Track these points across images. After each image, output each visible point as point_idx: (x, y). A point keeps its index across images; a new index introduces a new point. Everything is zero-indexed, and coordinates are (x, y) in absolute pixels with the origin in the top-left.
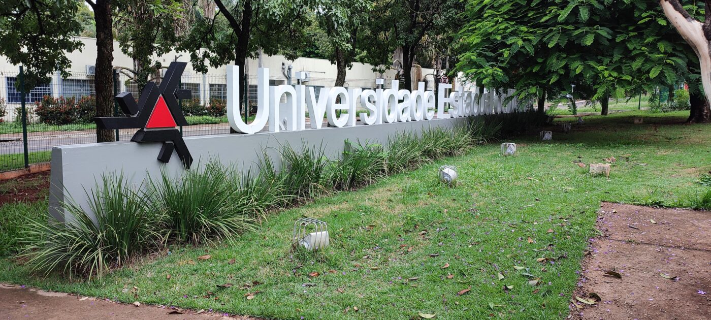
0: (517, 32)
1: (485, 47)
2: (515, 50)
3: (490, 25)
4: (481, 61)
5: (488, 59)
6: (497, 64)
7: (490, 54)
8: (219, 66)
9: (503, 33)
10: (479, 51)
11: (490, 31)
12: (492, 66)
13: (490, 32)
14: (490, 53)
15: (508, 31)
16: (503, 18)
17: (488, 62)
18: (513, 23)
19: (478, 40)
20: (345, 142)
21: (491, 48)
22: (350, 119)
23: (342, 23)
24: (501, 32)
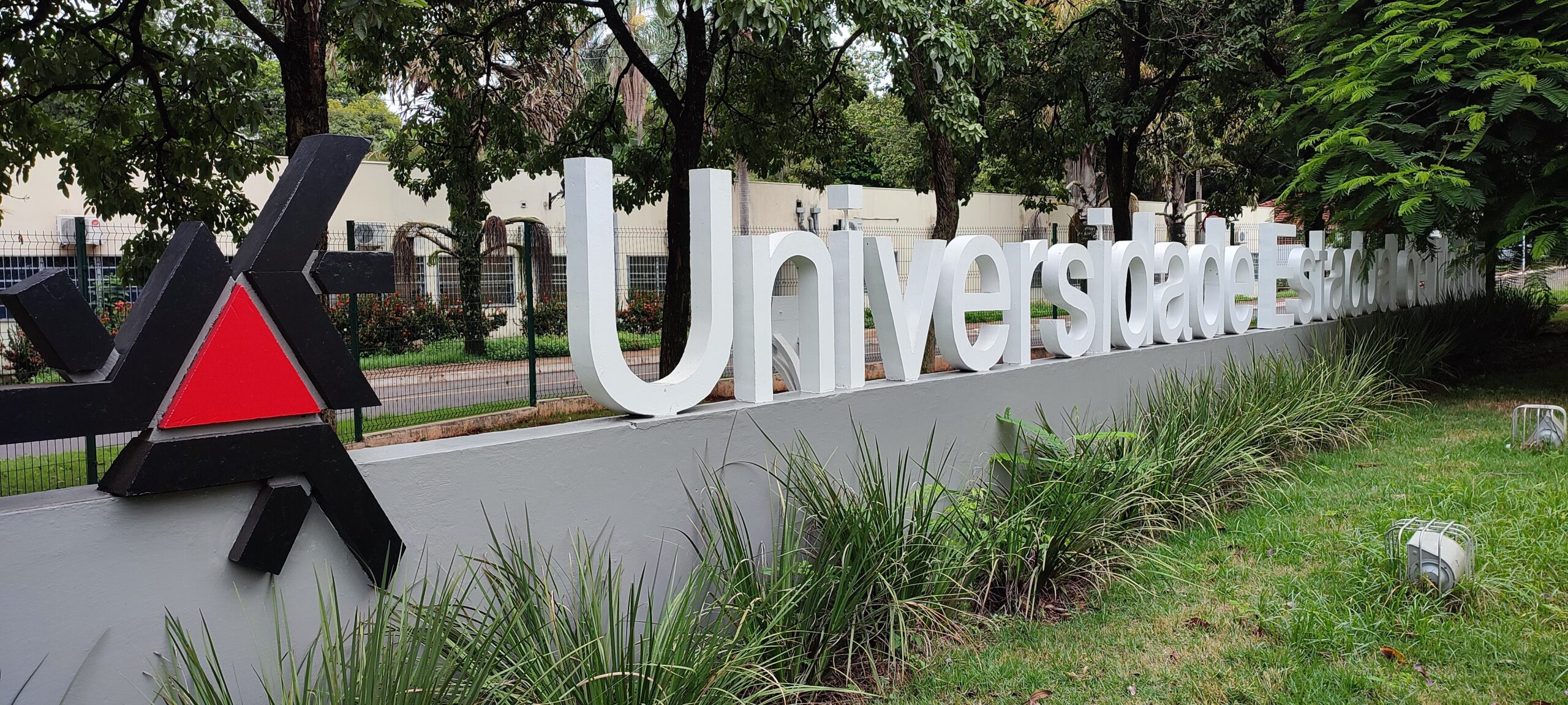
0: (1502, 55)
1: (1391, 110)
2: (1503, 105)
3: (1407, 43)
4: (1386, 150)
5: (1408, 144)
6: (1439, 155)
7: (1412, 129)
8: (636, 207)
9: (1454, 62)
10: (1371, 122)
11: (1409, 59)
12: (1427, 163)
13: (1409, 61)
14: (1409, 125)
15: (1474, 53)
16: (1452, 19)
17: (1408, 153)
18: (1487, 31)
19: (1369, 91)
20: (1001, 422)
21: (1412, 110)
22: (1012, 341)
23: (956, 65)
24: (1447, 59)
